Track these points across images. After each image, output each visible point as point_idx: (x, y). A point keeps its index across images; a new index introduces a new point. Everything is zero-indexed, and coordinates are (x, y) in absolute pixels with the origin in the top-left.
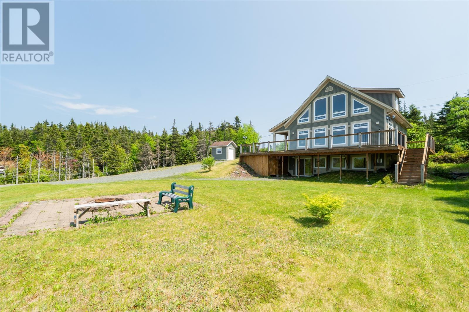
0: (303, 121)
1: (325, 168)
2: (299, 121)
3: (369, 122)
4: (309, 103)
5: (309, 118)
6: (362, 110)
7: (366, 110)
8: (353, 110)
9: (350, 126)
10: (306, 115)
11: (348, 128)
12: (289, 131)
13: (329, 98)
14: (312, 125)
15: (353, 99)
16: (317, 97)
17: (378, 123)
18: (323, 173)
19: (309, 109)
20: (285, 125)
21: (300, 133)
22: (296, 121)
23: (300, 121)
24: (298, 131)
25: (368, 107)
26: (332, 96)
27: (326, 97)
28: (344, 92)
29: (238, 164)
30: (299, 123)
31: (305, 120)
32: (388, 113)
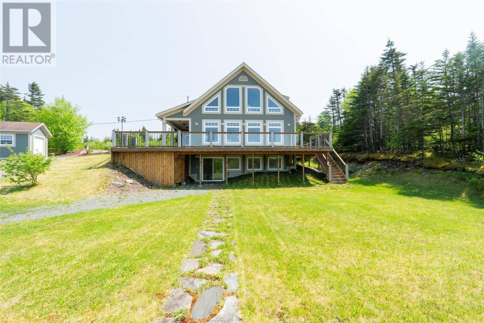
0: (210, 109)
1: (240, 169)
2: (205, 109)
3: (282, 123)
4: (220, 89)
5: (219, 107)
6: (276, 110)
7: (279, 110)
8: (268, 108)
9: (265, 125)
10: (215, 103)
11: (264, 126)
12: (190, 120)
13: (243, 89)
14: (222, 117)
15: (268, 97)
16: (230, 83)
17: (289, 125)
18: (237, 176)
19: (219, 95)
20: (185, 111)
21: (207, 124)
22: (200, 108)
23: (207, 109)
24: (204, 122)
25: (281, 108)
26: (247, 87)
27: (240, 87)
28: (259, 86)
29: (106, 166)
30: (204, 111)
31: (213, 109)
32: (297, 117)
